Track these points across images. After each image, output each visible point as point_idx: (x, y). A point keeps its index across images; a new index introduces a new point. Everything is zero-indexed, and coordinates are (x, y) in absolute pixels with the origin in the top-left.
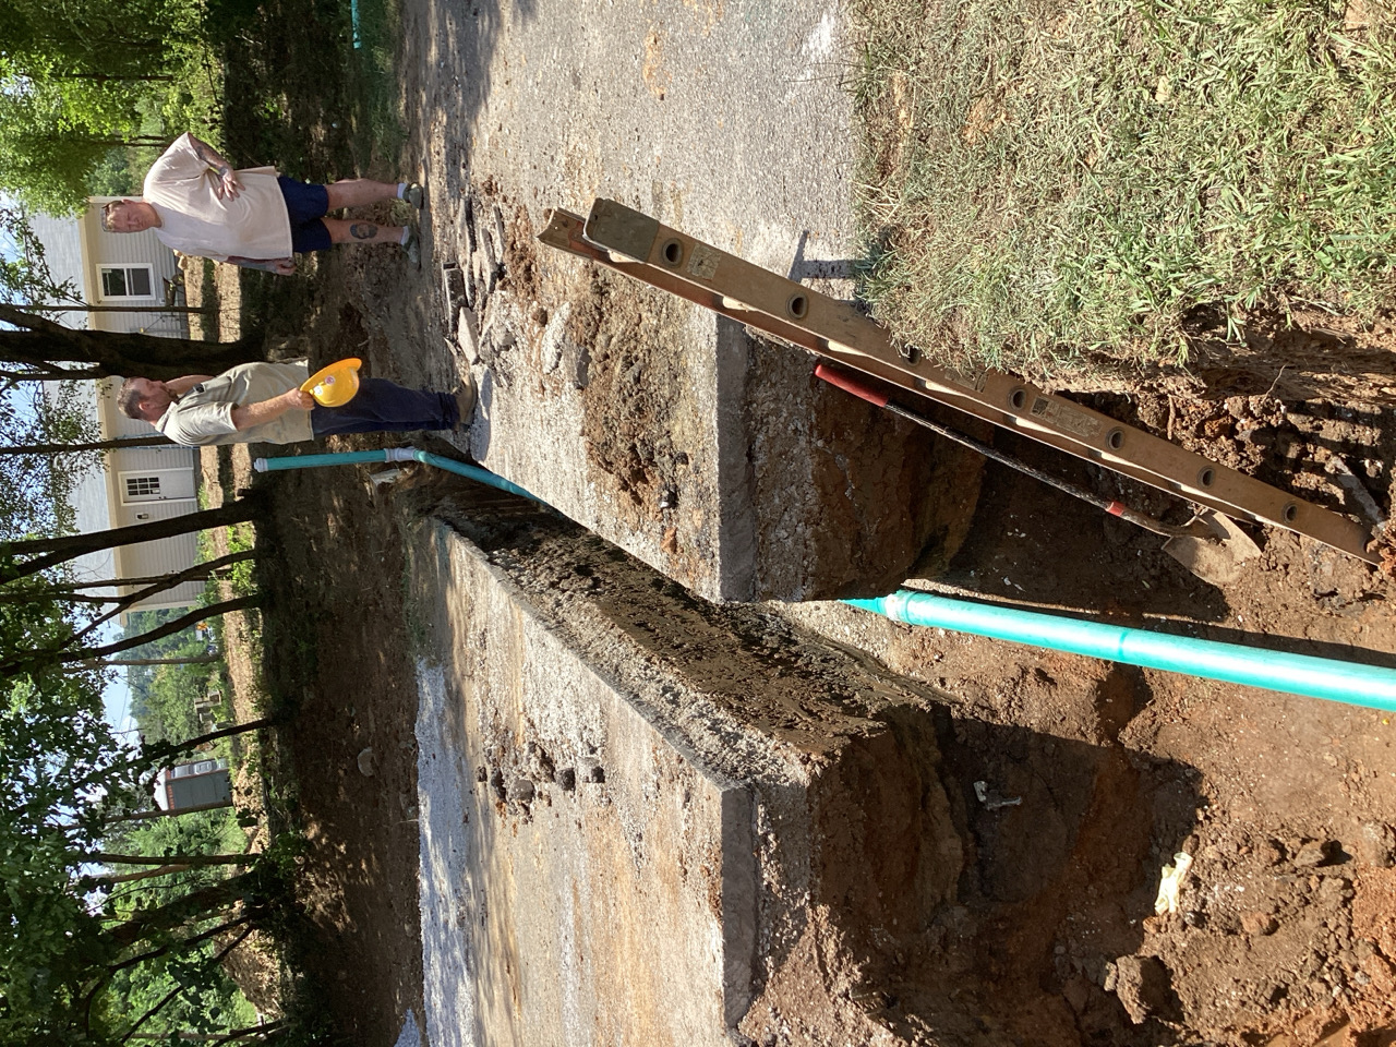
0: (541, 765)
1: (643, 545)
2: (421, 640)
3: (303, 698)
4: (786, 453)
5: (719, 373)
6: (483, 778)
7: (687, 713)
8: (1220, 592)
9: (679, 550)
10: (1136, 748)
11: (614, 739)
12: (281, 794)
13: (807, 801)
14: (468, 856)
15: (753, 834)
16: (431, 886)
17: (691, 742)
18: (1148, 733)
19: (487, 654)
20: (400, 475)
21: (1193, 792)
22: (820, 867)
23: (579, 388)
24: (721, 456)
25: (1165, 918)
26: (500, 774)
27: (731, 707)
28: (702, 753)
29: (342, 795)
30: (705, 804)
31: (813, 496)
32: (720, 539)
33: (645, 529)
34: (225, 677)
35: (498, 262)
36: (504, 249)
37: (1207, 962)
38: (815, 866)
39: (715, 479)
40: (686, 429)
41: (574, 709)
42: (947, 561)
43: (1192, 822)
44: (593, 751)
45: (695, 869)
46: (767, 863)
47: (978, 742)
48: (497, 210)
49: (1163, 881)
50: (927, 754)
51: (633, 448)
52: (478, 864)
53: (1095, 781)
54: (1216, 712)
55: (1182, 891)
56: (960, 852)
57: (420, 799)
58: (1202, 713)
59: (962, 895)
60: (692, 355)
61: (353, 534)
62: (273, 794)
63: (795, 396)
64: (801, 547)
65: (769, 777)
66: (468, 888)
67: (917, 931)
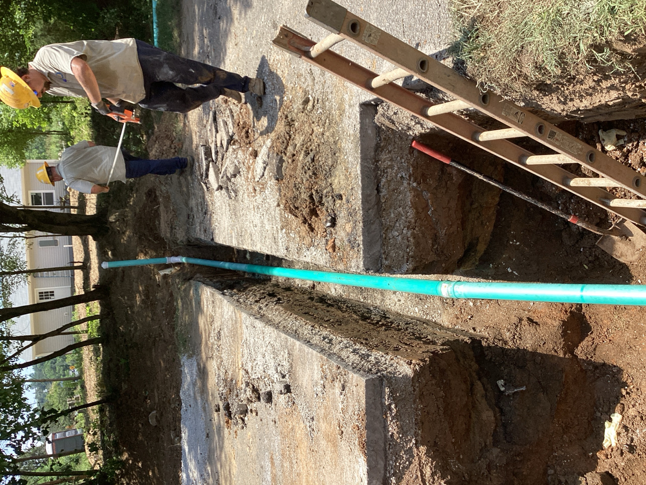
0: (253, 392)
1: (315, 253)
2: (184, 345)
3: (122, 388)
4: (397, 189)
5: (361, 144)
6: (218, 410)
7: (338, 347)
8: (627, 268)
9: (337, 250)
10: (584, 358)
11: (296, 367)
12: (110, 438)
13: (412, 386)
14: (209, 456)
15: (382, 404)
16: (188, 476)
17: (343, 359)
18: (591, 349)
19: (221, 342)
20: (173, 270)
21: (618, 380)
22: (420, 424)
23: (277, 179)
24: (363, 189)
25: (610, 450)
26: (228, 404)
27: (362, 343)
28: (350, 364)
29: (140, 438)
30: (355, 389)
31: (411, 214)
32: (363, 235)
33: (316, 244)
34: (83, 387)
35: (230, 134)
36: (234, 127)
37: (637, 472)
38: (418, 423)
39: (360, 202)
40: (342, 181)
41: (272, 356)
42: (478, 258)
43: (618, 397)
44: (284, 377)
45: (348, 430)
46: (391, 421)
47: (498, 358)
48: (230, 110)
49: (606, 430)
50: (470, 366)
51: (311, 196)
52: (214, 459)
53: (564, 377)
54: (628, 335)
55: (619, 434)
56: (493, 418)
57: (182, 430)
58: (620, 336)
59: (496, 443)
60: (344, 140)
61: (149, 302)
62: (106, 438)
63: (401, 159)
64: (405, 241)
65: (390, 373)
66: (208, 473)
67: (473, 461)
